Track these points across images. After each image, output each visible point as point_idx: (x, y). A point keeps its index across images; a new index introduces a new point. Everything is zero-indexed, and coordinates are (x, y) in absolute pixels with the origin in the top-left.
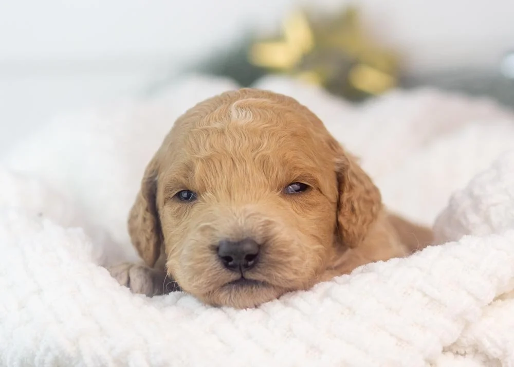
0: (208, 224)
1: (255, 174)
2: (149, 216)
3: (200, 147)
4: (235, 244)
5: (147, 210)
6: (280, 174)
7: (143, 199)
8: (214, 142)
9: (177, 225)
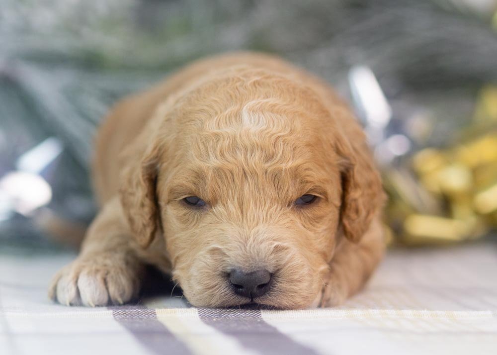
0: (219, 247)
1: (266, 189)
2: (148, 202)
3: (210, 153)
4: (247, 274)
5: (147, 196)
6: (291, 190)
7: (142, 183)
8: (225, 149)
9: (183, 230)
